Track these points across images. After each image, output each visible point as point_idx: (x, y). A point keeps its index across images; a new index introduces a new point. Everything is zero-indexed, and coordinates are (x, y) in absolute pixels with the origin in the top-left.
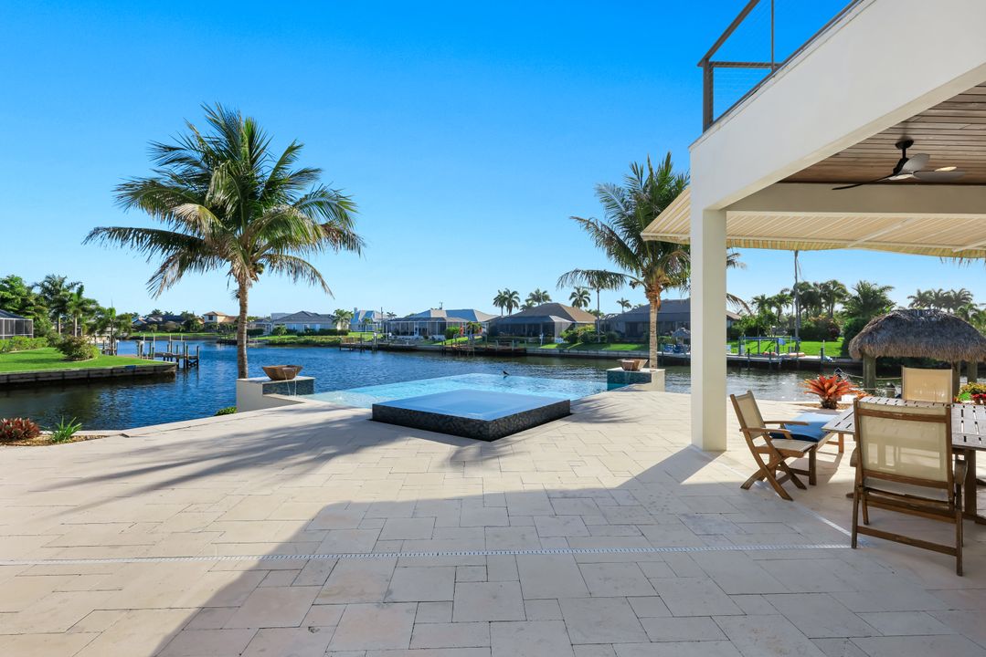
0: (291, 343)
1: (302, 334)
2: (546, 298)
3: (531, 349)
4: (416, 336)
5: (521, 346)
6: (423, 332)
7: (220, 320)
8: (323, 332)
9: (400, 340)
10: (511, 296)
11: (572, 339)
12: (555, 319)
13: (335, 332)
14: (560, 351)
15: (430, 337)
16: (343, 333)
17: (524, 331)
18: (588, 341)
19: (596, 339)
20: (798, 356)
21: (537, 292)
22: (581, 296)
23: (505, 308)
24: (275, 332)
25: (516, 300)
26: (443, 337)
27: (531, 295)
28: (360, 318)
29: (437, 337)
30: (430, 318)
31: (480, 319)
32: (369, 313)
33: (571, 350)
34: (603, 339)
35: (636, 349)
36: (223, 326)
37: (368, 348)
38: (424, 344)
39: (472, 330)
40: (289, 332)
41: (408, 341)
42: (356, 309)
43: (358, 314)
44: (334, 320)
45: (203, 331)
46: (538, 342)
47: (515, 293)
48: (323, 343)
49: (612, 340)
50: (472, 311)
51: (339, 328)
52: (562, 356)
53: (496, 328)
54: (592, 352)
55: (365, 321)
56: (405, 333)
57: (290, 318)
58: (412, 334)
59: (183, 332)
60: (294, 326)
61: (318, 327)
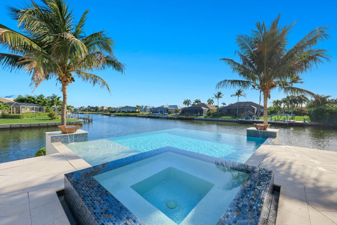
0: (123, 115)
1: (127, 113)
2: (200, 102)
3: (195, 118)
4: (159, 113)
5: (192, 117)
6: (161, 112)
7: (105, 108)
9: (154, 114)
10: (188, 101)
11: (209, 115)
12: (203, 108)
13: (136, 112)
14: (205, 118)
16: (138, 112)
17: (193, 112)
18: (214, 115)
19: (217, 115)
20: (294, 121)
21: (197, 100)
22: (211, 101)
23: (187, 105)
24: (119, 112)
25: (190, 103)
26: (167, 114)
27: (195, 101)
28: (143, 108)
29: (165, 114)
30: (164, 108)
31: (179, 108)
32: (146, 106)
33: (209, 118)
34: (219, 115)
35: (231, 118)
36: (106, 110)
37: (145, 117)
38: (161, 116)
39: (177, 111)
40: (123, 112)
41: (157, 115)
42: (142, 105)
43: (143, 107)
44: (136, 108)
45: (100, 112)
46: (198, 116)
47: (190, 100)
48: (132, 115)
49: (222, 115)
50: (176, 106)
51: (137, 111)
52: (205, 120)
53: (184, 111)
54: (216, 119)
55: (145, 109)
56: (156, 112)
57: (123, 108)
58: (158, 113)
59: (95, 112)
60: (124, 110)
61: (131, 111)
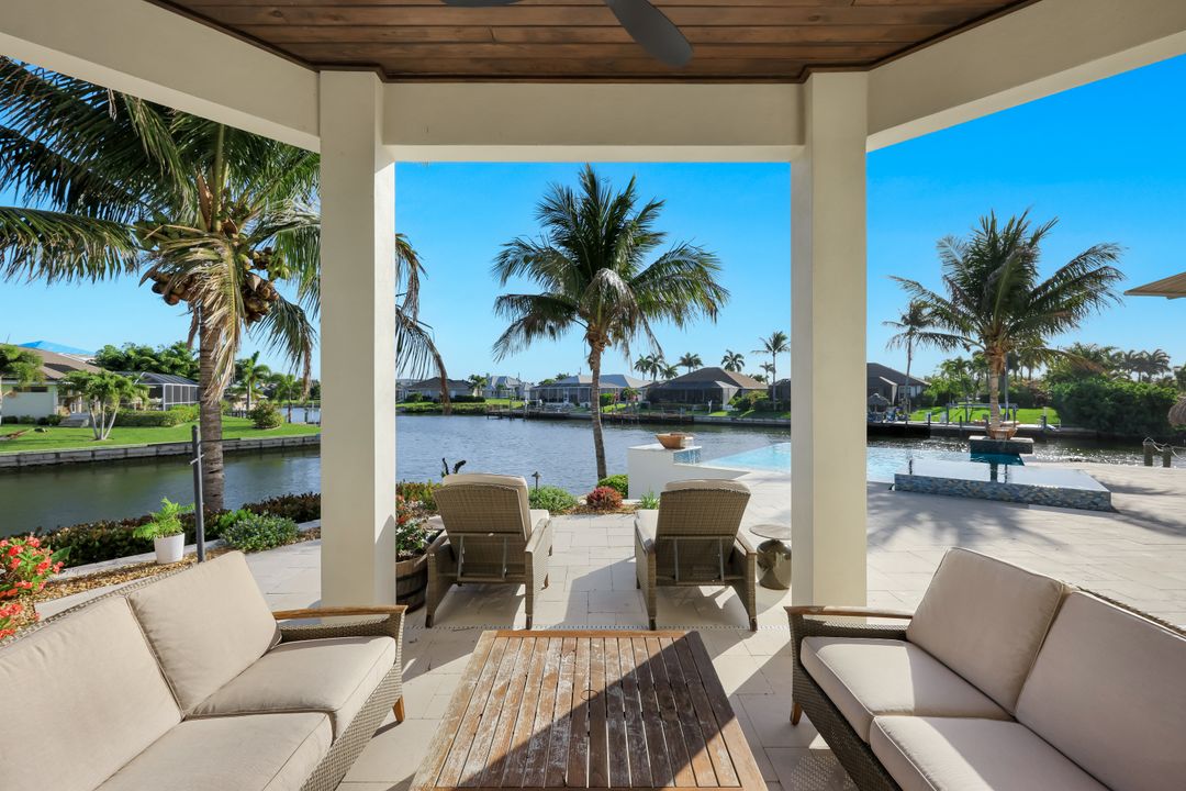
0: (428, 411)
1: (438, 402)
2: (698, 362)
3: (699, 417)
4: (566, 403)
5: (688, 414)
6: (573, 399)
8: (459, 399)
9: (549, 408)
10: (655, 360)
11: (743, 406)
12: (721, 384)
13: (471, 399)
14: (733, 419)
15: (583, 404)
16: (480, 400)
17: (683, 398)
18: (763, 408)
19: (772, 406)
20: (1015, 424)
21: (688, 355)
22: (734, 359)
24: (408, 399)
27: (681, 359)
28: (493, 384)
29: (590, 404)
30: (579, 385)
32: (502, 379)
33: (743, 418)
37: (519, 416)
38: (575, 412)
39: (625, 396)
40: (426, 399)
41: (559, 408)
42: (486, 374)
43: (490, 380)
44: (471, 387)
46: (705, 410)
48: (464, 410)
51: (475, 394)
52: (735, 425)
53: (654, 394)
54: (769, 421)
55: (499, 387)
56: (555, 401)
58: (561, 401)
60: (429, 393)
61: (453, 394)
